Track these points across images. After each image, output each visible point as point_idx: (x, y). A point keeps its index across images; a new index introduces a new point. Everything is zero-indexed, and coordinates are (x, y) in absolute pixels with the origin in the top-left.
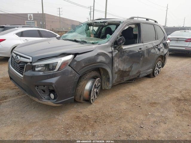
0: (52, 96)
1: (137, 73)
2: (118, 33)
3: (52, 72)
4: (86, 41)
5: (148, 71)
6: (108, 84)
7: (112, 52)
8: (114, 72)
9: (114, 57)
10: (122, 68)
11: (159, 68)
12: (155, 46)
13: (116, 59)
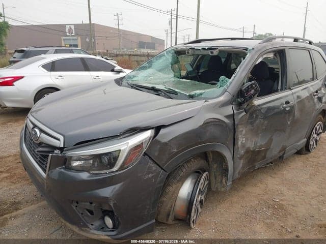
0: (109, 222)
1: (280, 152)
2: (244, 75)
3: (107, 171)
4: (177, 90)
5: (299, 144)
6: (224, 181)
7: (232, 116)
8: (237, 156)
9: (237, 125)
10: (253, 146)
11: (318, 135)
12: (314, 93)
13: (241, 129)
